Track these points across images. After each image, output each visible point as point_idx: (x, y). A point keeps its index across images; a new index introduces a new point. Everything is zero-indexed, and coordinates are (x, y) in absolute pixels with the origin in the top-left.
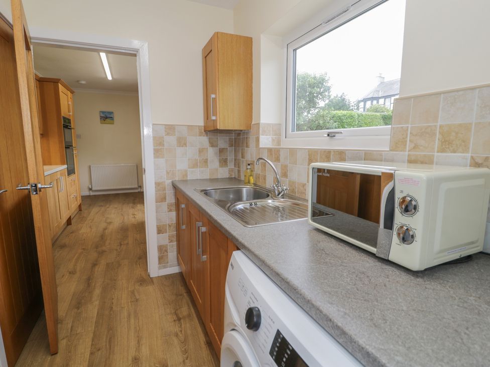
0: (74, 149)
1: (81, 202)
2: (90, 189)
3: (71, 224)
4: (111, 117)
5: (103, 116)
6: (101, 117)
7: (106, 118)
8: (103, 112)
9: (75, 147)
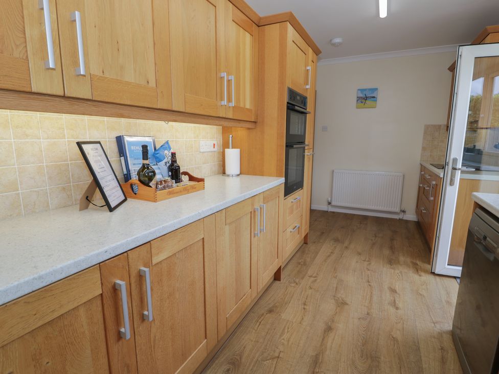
0: (306, 148)
1: (308, 231)
2: (329, 203)
3: (279, 280)
4: (374, 97)
5: (361, 95)
6: (359, 98)
7: (366, 98)
8: (362, 90)
9: (308, 145)
